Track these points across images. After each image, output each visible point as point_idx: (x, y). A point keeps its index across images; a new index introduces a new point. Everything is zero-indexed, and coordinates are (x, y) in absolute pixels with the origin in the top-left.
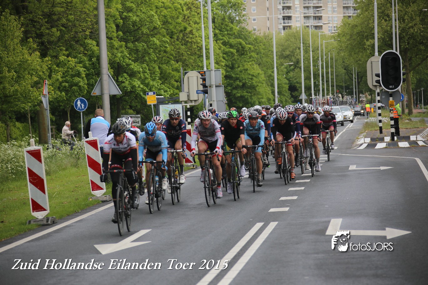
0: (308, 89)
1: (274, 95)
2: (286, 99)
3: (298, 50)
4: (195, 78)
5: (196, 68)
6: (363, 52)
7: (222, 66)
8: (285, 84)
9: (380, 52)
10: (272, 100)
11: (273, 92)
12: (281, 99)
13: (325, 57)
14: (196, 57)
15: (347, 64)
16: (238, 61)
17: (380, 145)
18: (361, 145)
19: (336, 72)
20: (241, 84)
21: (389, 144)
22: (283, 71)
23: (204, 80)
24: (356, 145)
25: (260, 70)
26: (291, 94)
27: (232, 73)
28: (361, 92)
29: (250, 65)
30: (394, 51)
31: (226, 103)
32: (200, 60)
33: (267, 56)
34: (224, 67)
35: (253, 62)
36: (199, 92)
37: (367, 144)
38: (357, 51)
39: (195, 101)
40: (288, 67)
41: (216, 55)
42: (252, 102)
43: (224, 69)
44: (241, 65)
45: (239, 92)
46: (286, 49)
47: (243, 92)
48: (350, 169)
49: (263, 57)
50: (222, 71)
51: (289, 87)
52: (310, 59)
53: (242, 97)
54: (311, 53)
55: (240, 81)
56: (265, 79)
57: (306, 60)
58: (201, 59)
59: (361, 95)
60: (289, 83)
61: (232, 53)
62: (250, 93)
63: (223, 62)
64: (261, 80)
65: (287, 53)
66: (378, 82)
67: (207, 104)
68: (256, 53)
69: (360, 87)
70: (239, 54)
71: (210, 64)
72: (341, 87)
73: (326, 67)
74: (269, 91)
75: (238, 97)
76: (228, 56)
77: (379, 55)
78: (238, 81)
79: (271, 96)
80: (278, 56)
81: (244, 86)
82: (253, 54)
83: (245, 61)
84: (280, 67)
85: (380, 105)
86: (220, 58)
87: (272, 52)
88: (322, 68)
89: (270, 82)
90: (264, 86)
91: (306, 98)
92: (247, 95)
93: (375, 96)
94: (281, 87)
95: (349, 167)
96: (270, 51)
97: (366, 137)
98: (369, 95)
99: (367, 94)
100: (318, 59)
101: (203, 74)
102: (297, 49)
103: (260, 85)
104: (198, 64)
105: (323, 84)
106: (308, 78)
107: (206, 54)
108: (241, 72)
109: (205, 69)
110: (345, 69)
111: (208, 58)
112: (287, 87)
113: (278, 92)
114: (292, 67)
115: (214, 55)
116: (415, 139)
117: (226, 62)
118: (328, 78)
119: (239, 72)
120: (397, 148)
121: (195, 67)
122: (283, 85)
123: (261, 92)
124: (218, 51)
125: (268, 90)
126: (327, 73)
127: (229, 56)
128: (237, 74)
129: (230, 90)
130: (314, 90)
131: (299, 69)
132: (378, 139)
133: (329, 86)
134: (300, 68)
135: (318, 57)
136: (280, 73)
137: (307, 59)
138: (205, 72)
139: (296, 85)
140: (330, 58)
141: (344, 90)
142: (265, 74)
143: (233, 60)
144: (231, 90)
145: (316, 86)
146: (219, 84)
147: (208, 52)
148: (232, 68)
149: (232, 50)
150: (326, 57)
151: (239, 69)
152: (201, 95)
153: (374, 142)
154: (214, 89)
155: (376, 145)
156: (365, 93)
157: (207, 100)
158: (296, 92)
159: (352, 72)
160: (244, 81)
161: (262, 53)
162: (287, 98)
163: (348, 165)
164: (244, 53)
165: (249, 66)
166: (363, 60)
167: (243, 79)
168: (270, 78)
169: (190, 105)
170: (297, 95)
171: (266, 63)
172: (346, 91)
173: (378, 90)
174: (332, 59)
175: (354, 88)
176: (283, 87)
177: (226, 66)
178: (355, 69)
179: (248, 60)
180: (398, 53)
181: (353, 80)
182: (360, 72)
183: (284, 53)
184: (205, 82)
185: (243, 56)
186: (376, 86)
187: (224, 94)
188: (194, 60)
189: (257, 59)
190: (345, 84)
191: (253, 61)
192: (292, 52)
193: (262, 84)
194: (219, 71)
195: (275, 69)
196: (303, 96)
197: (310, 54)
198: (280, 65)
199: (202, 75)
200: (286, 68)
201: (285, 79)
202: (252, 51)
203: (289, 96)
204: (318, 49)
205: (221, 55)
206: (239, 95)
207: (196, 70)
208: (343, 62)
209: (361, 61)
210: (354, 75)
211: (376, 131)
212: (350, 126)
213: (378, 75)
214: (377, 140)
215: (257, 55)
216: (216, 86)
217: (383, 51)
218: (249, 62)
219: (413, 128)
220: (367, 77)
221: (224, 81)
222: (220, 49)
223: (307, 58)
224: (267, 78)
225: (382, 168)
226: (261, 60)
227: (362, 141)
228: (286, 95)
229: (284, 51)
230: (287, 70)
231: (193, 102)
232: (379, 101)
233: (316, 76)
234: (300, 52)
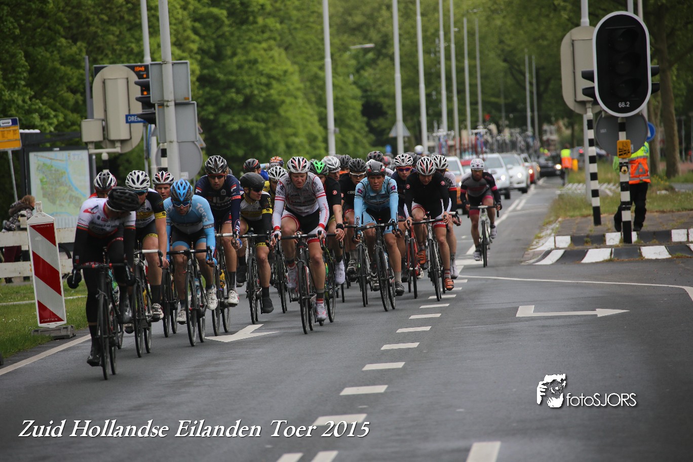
0: (411, 110)
1: (326, 127)
2: (355, 138)
3: (384, 12)
4: (122, 84)
5: (124, 57)
6: (551, 15)
7: (191, 51)
8: (354, 98)
9: (594, 17)
10: (320, 138)
11: (323, 120)
12: (343, 135)
13: (453, 30)
14: (124, 28)
15: (509, 46)
16: (232, 39)
17: (595, 255)
18: (548, 253)
19: (482, 69)
20: (240, 99)
21: (617, 252)
22: (347, 66)
23: (145, 87)
24: (535, 255)
25: (289, 63)
26: (368, 124)
27: (216, 70)
28: (545, 118)
29: (265, 50)
30: (630, 13)
31: (202, 149)
32: (133, 36)
33: (306, 26)
34: (196, 53)
35: (272, 42)
36: (132, 119)
37: (561, 252)
38: (536, 12)
39: (123, 142)
40: (361, 55)
41: (175, 24)
42: (270, 145)
43: (196, 59)
44: (239, 51)
45: (236, 118)
46: (356, 8)
47: (246, 120)
48: (519, 314)
49: (295, 29)
50: (192, 66)
51: (363, 106)
52: (415, 35)
53: (243, 131)
54: (419, 18)
55: (238, 92)
56: (302, 85)
57: (406, 36)
58: (137, 34)
59: (546, 127)
60: (363, 97)
61: (216, 19)
62: (265, 121)
63: (193, 42)
64: (291, 87)
65: (358, 19)
66: (589, 92)
67: (154, 149)
68: (277, 19)
69: (543, 105)
70: (234, 22)
71: (159, 46)
72: (497, 107)
73: (457, 55)
74: (311, 115)
75: (234, 132)
76: (206, 25)
77: (593, 23)
78: (233, 90)
79: (317, 130)
80: (335, 27)
81: (248, 103)
82: (272, 22)
83: (251, 40)
84: (340, 56)
85: (593, 151)
86: (185, 31)
87: (320, 16)
88: (448, 58)
89: (315, 93)
90: (300, 104)
91: (408, 134)
92: (257, 128)
93: (582, 130)
94: (342, 105)
95: (516, 309)
96: (315, 15)
97: (559, 233)
98: (567, 127)
99: (561, 123)
100: (436, 34)
101: (142, 74)
102: (384, 7)
103: (288, 100)
104: (128, 47)
105: (450, 99)
106: (410, 84)
107: (149, 21)
108: (240, 67)
109: (148, 60)
110: (505, 60)
111: (154, 31)
112: (358, 105)
113: (335, 120)
114: (370, 55)
115: (170, 24)
116: (684, 239)
117: (203, 42)
118: (461, 83)
119: (235, 68)
120: (637, 261)
121: (121, 56)
122: (349, 101)
123: (293, 119)
124: (181, 14)
125: (311, 113)
126: (460, 71)
127: (210, 25)
128: (231, 73)
129: (212, 113)
130: (428, 115)
131: (387, 61)
132: (588, 239)
133: (465, 104)
134: (392, 59)
135: (437, 30)
136: (340, 69)
137: (408, 35)
138: (146, 67)
139: (382, 100)
140: (468, 32)
141: (503, 114)
142: (301, 72)
143: (219, 37)
144: (215, 114)
145: (433, 103)
146: (185, 99)
147: (153, 16)
148: (218, 56)
149: (215, 11)
150: (456, 29)
151: (235, 60)
152: (138, 129)
153: (580, 247)
154: (171, 110)
155: (583, 254)
156: (557, 120)
157: (154, 140)
158: (381, 120)
159: (522, 67)
160: (248, 91)
161: (295, 18)
162: (358, 135)
163: (514, 305)
164: (247, 18)
165: (262, 52)
166: (549, 35)
167: (245, 87)
168: (315, 84)
169: (108, 153)
170: (384, 126)
171: (304, 44)
172: (507, 118)
173: (589, 115)
174: (471, 34)
175: (529, 110)
176: (347, 107)
177: (201, 51)
178: (530, 58)
179: (259, 38)
180: (640, 19)
181: (525, 89)
182: (543, 68)
183: (349, 18)
184: (149, 93)
185: (244, 27)
186: (583, 103)
187: (198, 125)
188: (118, 36)
189: (280, 35)
190: (506, 98)
191: (269, 38)
192: (371, 16)
193: (296, 98)
194: (184, 66)
195: (328, 60)
196: (400, 131)
197: (415, 21)
198: (339, 50)
199: (140, 76)
200: (356, 57)
201: (354, 87)
202: (269, 14)
203: (362, 128)
204: (436, 9)
205: (188, 23)
206: (235, 126)
207: (123, 62)
208: (501, 42)
209: (547, 40)
210: (527, 75)
211: (584, 219)
212: (518, 205)
213: (588, 76)
214: (587, 242)
215: (281, 22)
216: (177, 105)
217: (601, 12)
218: (259, 42)
219: (678, 211)
220: (560, 79)
221: (196, 91)
222: (184, 8)
223: (408, 33)
224: (308, 84)
225: (601, 313)
226: (290, 37)
227: (548, 244)
228: (357, 125)
229: (350, 15)
230: (359, 62)
231: (118, 144)
232: (592, 143)
233: (432, 77)
234: (392, 17)
